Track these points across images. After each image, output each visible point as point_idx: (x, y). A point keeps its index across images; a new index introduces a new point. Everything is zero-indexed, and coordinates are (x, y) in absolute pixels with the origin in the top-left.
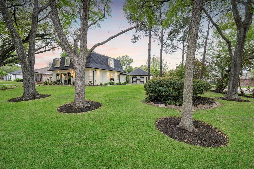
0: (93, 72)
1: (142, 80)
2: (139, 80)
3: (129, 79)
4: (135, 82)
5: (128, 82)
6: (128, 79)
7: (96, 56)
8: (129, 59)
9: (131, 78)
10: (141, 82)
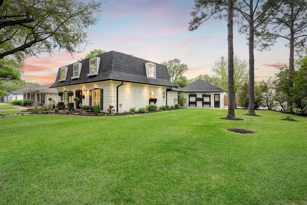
0: (118, 87)
1: (206, 100)
2: (202, 100)
3: (183, 99)
4: (195, 103)
5: (182, 105)
6: (181, 99)
7: (124, 58)
8: (181, 64)
9: (186, 96)
10: (204, 103)
